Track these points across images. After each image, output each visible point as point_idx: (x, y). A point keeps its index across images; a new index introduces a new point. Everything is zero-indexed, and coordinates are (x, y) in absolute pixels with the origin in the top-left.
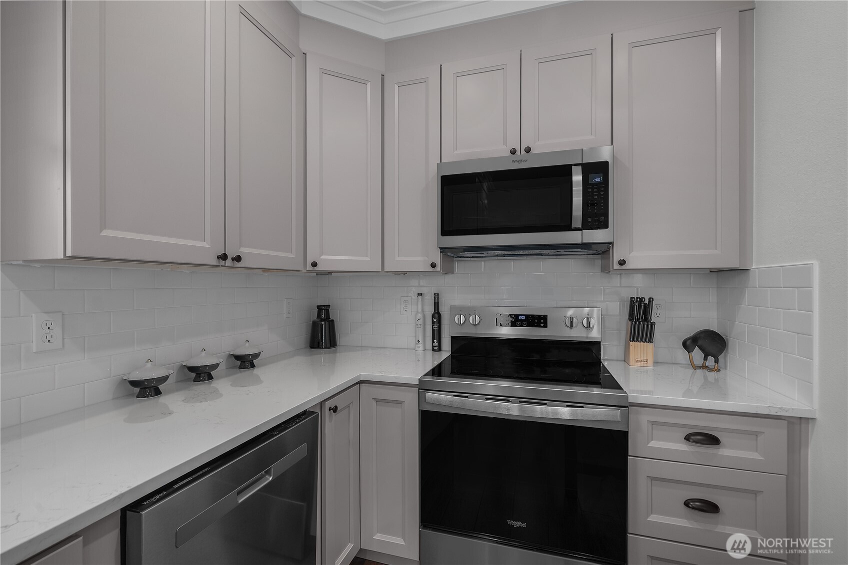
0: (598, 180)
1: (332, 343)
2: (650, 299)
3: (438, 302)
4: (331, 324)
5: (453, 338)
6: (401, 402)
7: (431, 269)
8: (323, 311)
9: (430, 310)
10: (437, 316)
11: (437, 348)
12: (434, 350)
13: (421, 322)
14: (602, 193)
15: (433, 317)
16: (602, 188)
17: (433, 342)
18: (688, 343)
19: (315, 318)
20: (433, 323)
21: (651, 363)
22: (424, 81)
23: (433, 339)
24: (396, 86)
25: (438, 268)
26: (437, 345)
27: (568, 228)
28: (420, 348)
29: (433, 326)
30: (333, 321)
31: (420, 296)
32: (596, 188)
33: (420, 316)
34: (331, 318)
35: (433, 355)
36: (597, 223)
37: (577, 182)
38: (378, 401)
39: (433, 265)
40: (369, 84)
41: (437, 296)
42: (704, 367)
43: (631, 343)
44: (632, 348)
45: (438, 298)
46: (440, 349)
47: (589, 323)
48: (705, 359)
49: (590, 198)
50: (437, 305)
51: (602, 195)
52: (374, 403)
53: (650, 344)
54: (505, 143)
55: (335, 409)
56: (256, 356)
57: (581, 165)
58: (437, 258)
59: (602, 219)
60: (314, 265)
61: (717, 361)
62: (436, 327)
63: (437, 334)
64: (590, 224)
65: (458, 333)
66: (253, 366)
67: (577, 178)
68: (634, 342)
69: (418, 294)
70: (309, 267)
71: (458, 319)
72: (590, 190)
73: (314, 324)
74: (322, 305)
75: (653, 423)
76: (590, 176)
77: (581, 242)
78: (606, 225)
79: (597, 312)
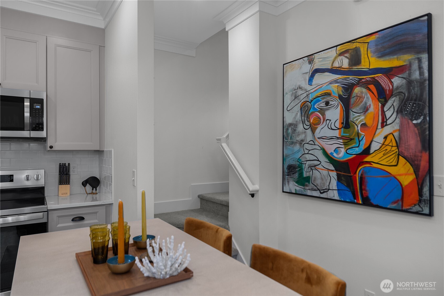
0: (38, 107)
2: (68, 163)
14: (40, 114)
16: (40, 111)
18: (84, 183)
21: (68, 194)
27: (22, 128)
32: (37, 111)
36: (38, 128)
37: (27, 105)
42: (92, 193)
43: (59, 186)
44: (60, 188)
47: (38, 178)
48: (93, 189)
49: (34, 115)
51: (40, 115)
53: (68, 185)
57: (30, 98)
59: (40, 126)
61: (96, 190)
64: (34, 128)
67: (27, 104)
68: (61, 185)
72: (34, 112)
75: (59, 217)
76: (34, 104)
77: (29, 137)
78: (42, 129)
79: (42, 172)
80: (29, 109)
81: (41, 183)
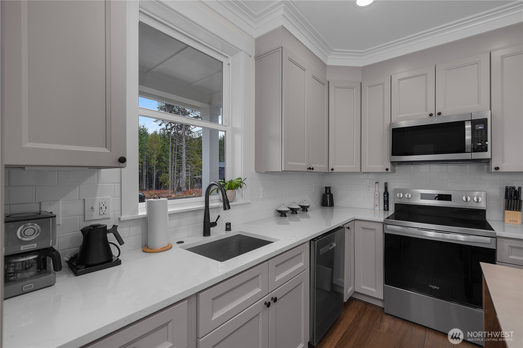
0: (481, 127)
1: (332, 205)
2: (519, 187)
3: (387, 187)
4: (331, 196)
5: (396, 205)
6: (374, 230)
7: (386, 171)
8: (328, 189)
9: (382, 190)
10: (386, 194)
11: (386, 209)
12: (385, 210)
13: (377, 196)
15: (384, 194)
16: (483, 131)
17: (384, 206)
19: (324, 192)
20: (384, 197)
21: (519, 222)
22: (383, 84)
23: (384, 204)
24: (368, 87)
25: (389, 171)
26: (386, 207)
27: (463, 151)
28: (377, 208)
29: (384, 198)
30: (332, 194)
31: (377, 184)
32: (480, 132)
33: (377, 193)
34: (331, 193)
35: (384, 212)
36: (480, 149)
37: (468, 128)
38: (363, 228)
39: (387, 169)
40: (355, 89)
41: (386, 184)
43: (506, 211)
44: (506, 214)
45: (387, 185)
46: (388, 210)
47: (478, 200)
49: (476, 136)
50: (386, 188)
51: (484, 135)
52: (361, 229)
53: (519, 212)
54: (426, 110)
55: (349, 228)
56: (308, 207)
57: (471, 120)
58: (389, 166)
59: (484, 147)
60: (332, 170)
62: (386, 199)
63: (386, 202)
64: (476, 150)
65: (398, 201)
66: (307, 211)
67: (468, 126)
68: (508, 211)
69: (376, 183)
70: (330, 171)
71: (399, 195)
72: (477, 133)
73: (324, 195)
74: (328, 187)
75: (512, 247)
76: (476, 126)
77: (471, 159)
78: (486, 150)
79: (483, 194)
80: (471, 131)
81: (482, 205)
